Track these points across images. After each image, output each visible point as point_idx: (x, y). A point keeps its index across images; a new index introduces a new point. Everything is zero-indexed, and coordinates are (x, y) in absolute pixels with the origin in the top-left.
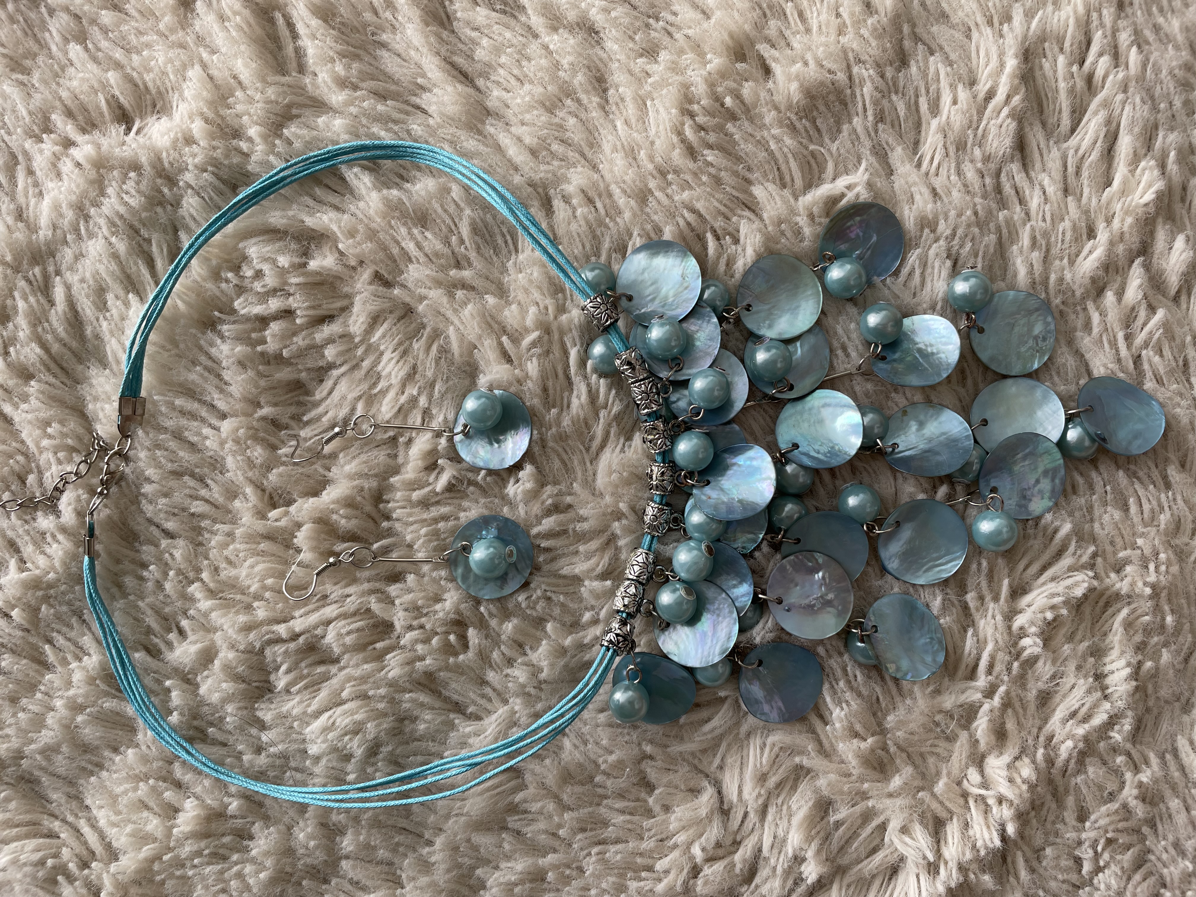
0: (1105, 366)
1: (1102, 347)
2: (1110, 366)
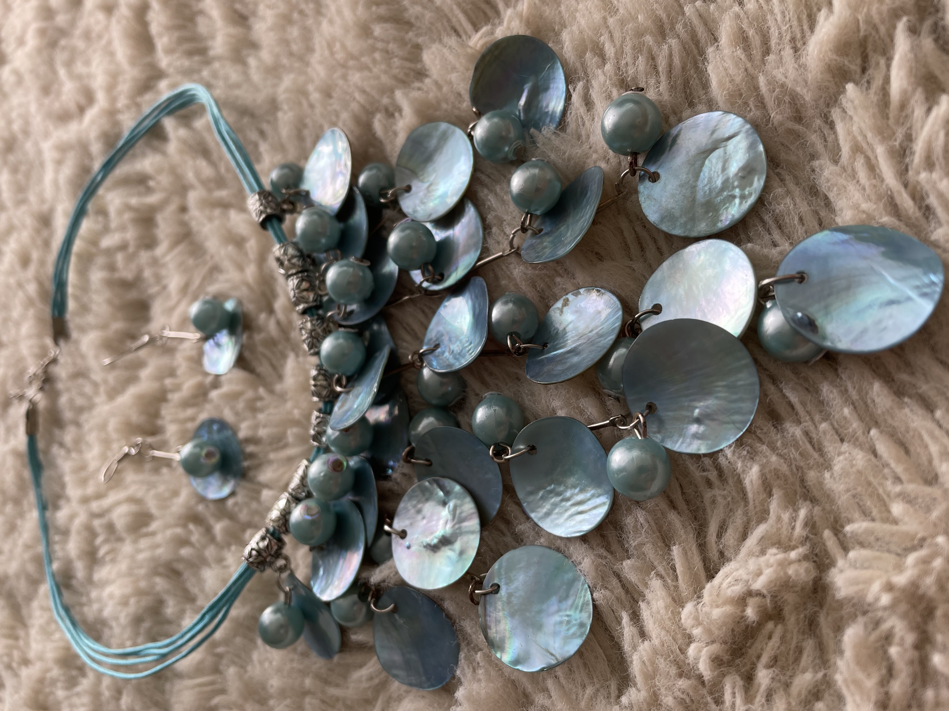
1: (853, 176)
2: (865, 206)
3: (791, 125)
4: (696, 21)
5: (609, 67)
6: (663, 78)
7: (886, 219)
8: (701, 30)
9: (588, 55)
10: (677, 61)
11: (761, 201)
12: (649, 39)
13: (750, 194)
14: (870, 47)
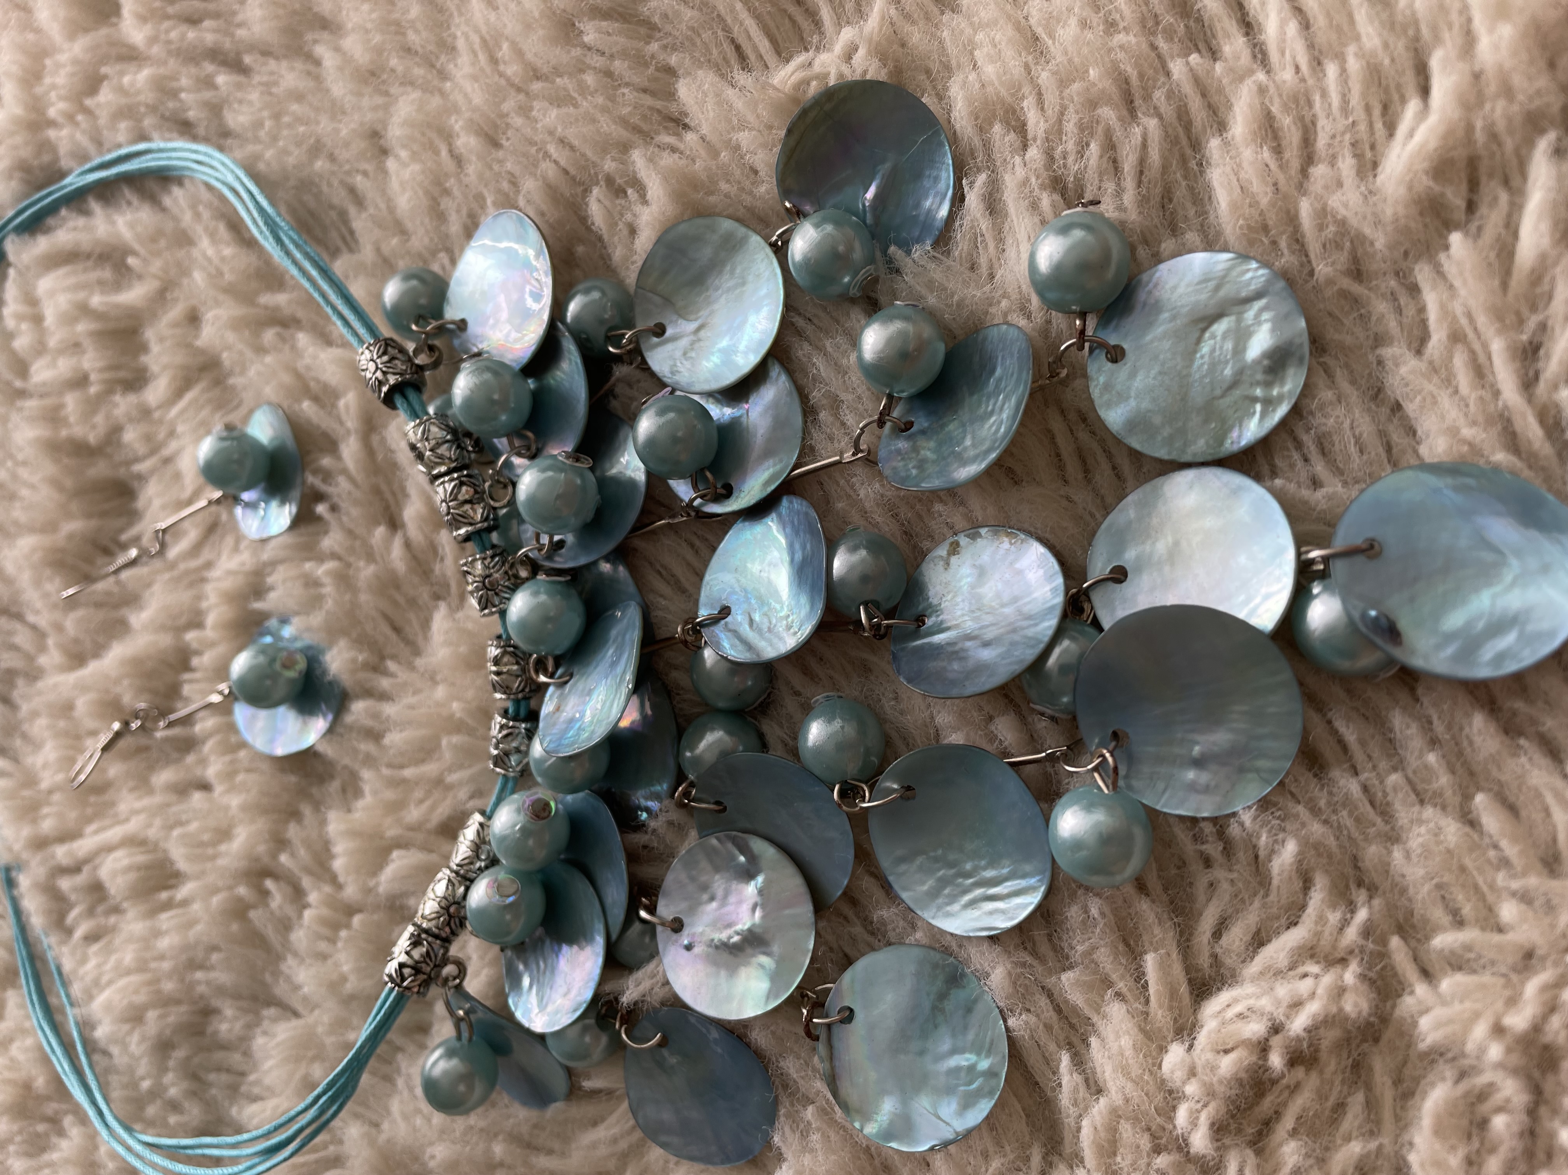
0: (1453, 432)
1: (1449, 381)
2: (1467, 432)
3: (1346, 283)
4: (1188, 88)
5: (1033, 152)
6: (1129, 183)
7: (1500, 457)
8: (1195, 105)
9: (997, 129)
10: (1155, 156)
11: (1296, 411)
12: (1108, 114)
13: (1280, 399)
14: (1483, 169)
